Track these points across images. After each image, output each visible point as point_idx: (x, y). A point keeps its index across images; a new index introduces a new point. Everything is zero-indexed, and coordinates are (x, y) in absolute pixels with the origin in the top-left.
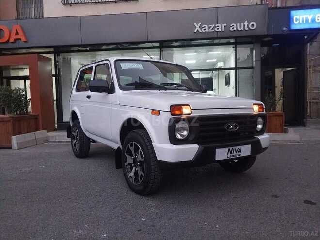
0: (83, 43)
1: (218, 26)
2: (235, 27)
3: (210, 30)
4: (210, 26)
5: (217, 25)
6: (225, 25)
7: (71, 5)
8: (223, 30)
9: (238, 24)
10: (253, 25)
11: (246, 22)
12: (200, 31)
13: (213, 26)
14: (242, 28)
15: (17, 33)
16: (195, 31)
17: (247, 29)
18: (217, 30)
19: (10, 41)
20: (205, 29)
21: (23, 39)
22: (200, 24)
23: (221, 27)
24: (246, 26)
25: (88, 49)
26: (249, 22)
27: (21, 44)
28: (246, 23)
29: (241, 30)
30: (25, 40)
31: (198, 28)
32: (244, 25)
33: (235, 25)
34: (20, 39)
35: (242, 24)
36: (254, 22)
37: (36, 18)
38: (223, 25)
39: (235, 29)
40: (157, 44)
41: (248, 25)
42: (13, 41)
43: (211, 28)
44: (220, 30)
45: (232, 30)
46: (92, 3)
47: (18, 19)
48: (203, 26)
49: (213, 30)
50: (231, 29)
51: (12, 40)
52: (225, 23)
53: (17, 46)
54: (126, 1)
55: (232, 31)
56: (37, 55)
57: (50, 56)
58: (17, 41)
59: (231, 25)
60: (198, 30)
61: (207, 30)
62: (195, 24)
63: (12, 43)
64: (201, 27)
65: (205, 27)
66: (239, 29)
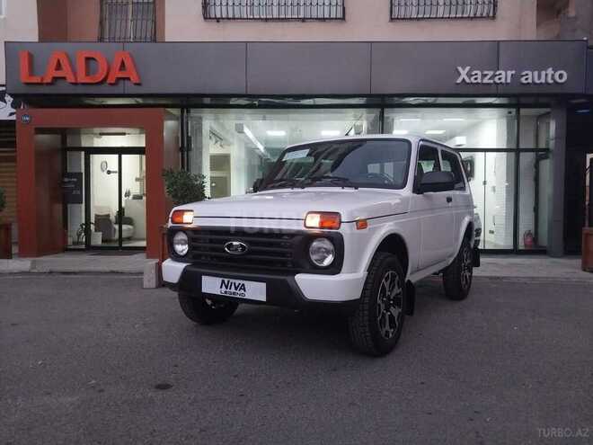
0: (249, 93)
1: (500, 74)
2: (530, 77)
3: (486, 80)
4: (486, 72)
5: (498, 73)
6: (513, 72)
7: (218, 20)
8: (509, 81)
9: (536, 73)
10: (561, 76)
11: (551, 69)
12: (468, 81)
13: (491, 73)
14: (543, 80)
15: (123, 67)
16: (459, 81)
17: (550, 81)
18: (499, 82)
19: (108, 81)
20: (476, 79)
21: (134, 79)
22: (468, 68)
23: (505, 76)
24: (550, 76)
25: (256, 103)
26: (555, 71)
27: (129, 87)
28: (550, 71)
29: (541, 83)
30: (137, 82)
32: (546, 75)
33: (530, 73)
34: (128, 79)
35: (543, 73)
36: (565, 70)
38: (510, 73)
39: (530, 81)
42: (113, 82)
43: (488, 77)
44: (503, 80)
45: (526, 82)
46: (254, 19)
48: (473, 73)
49: (492, 81)
50: (523, 80)
51: (112, 79)
52: (512, 70)
53: (121, 92)
54: (324, 19)
55: (524, 84)
56: (162, 109)
57: (176, 112)
58: (122, 82)
59: (524, 73)
60: (464, 79)
61: (479, 81)
62: (460, 69)
63: (111, 84)
64: (469, 75)
65: (476, 74)
66: (537, 81)
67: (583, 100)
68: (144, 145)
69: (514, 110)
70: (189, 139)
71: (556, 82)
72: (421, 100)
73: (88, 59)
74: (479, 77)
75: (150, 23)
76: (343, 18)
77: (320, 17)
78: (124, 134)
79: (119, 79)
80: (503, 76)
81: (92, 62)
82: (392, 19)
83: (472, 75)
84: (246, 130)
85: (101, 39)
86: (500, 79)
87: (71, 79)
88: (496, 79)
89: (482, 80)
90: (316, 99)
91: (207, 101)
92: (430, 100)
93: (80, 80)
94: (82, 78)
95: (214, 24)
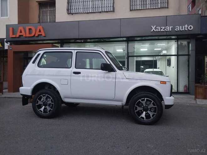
0: (80, 38)
1: (167, 28)
2: (178, 28)
3: (162, 30)
4: (161, 27)
5: (166, 27)
6: (172, 27)
7: (72, 14)
8: (170, 30)
9: (181, 27)
10: (191, 27)
11: (186, 25)
12: (155, 31)
13: (163, 28)
14: (183, 29)
15: (40, 31)
16: (152, 31)
17: (186, 29)
20: (158, 30)
21: (43, 35)
22: (155, 26)
23: (169, 28)
25: (83, 41)
26: (188, 26)
28: (186, 26)
29: (183, 31)
32: (185, 27)
33: (178, 27)
34: (41, 35)
37: (50, 22)
38: (171, 27)
39: (179, 30)
40: (125, 39)
43: (163, 29)
44: (168, 30)
46: (86, 13)
47: (39, 22)
48: (157, 28)
49: (164, 30)
50: (176, 30)
51: (37, 35)
52: (171, 26)
54: (107, 12)
56: (51, 44)
57: (58, 45)
59: (176, 27)
61: (159, 30)
62: (152, 26)
64: (156, 28)
66: (181, 30)
69: (176, 40)
71: (188, 30)
74: (159, 29)
75: (54, 16)
76: (113, 11)
77: (105, 11)
79: (39, 35)
80: (168, 28)
82: (131, 10)
87: (24, 36)
88: (166, 30)
89: (160, 30)
93: (27, 36)
94: (28, 35)
95: (71, 16)
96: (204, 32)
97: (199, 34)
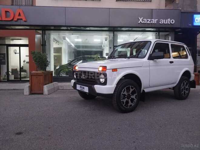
0: (66, 25)
1: (153, 20)
2: (163, 21)
3: (148, 22)
4: (148, 20)
5: (152, 20)
6: (157, 20)
8: (156, 23)
9: (164, 20)
10: (173, 21)
12: (142, 22)
13: (150, 20)
14: (167, 23)
16: (139, 22)
19: (14, 20)
20: (145, 22)
22: (142, 18)
23: (154, 21)
25: (69, 29)
27: (22, 22)
28: (169, 20)
29: (166, 24)
30: (25, 20)
31: (141, 20)
32: (168, 21)
34: (22, 19)
35: (167, 20)
36: (174, 19)
38: (156, 20)
39: (163, 23)
41: (169, 21)
42: (16, 20)
43: (149, 21)
44: (154, 22)
45: (161, 23)
48: (144, 20)
49: (150, 23)
50: (160, 22)
52: (157, 19)
53: (19, 24)
54: (93, 0)
55: (160, 24)
56: (34, 31)
57: (40, 32)
58: (19, 20)
59: (161, 20)
60: (141, 22)
61: (146, 22)
62: (139, 18)
63: (15, 21)
65: (145, 20)
66: (165, 23)
67: (180, 30)
68: (28, 44)
69: (157, 33)
70: (45, 42)
72: (127, 29)
73: (6, 12)
74: (146, 21)
78: (21, 39)
79: (18, 19)
81: (8, 13)
83: (143, 21)
84: (67, 39)
85: (12, 5)
86: (153, 22)
87: (0, 19)
88: (152, 22)
90: (90, 28)
91: (53, 28)
92: (130, 29)
94: (4, 19)
96: (183, 27)
97: (178, 28)
